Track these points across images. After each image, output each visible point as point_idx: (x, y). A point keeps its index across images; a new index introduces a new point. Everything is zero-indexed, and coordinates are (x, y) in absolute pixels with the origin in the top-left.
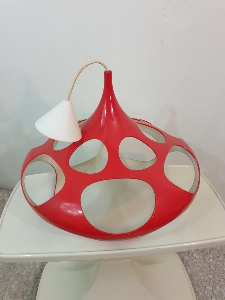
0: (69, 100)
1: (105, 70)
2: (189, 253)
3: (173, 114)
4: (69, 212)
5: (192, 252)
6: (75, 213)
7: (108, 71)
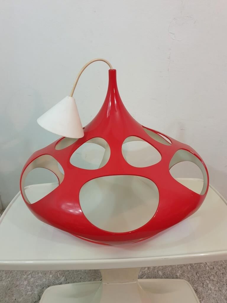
0: (72, 96)
1: (110, 69)
2: (203, 283)
3: (182, 130)
4: (70, 212)
5: (207, 283)
6: (77, 212)
7: (112, 69)
